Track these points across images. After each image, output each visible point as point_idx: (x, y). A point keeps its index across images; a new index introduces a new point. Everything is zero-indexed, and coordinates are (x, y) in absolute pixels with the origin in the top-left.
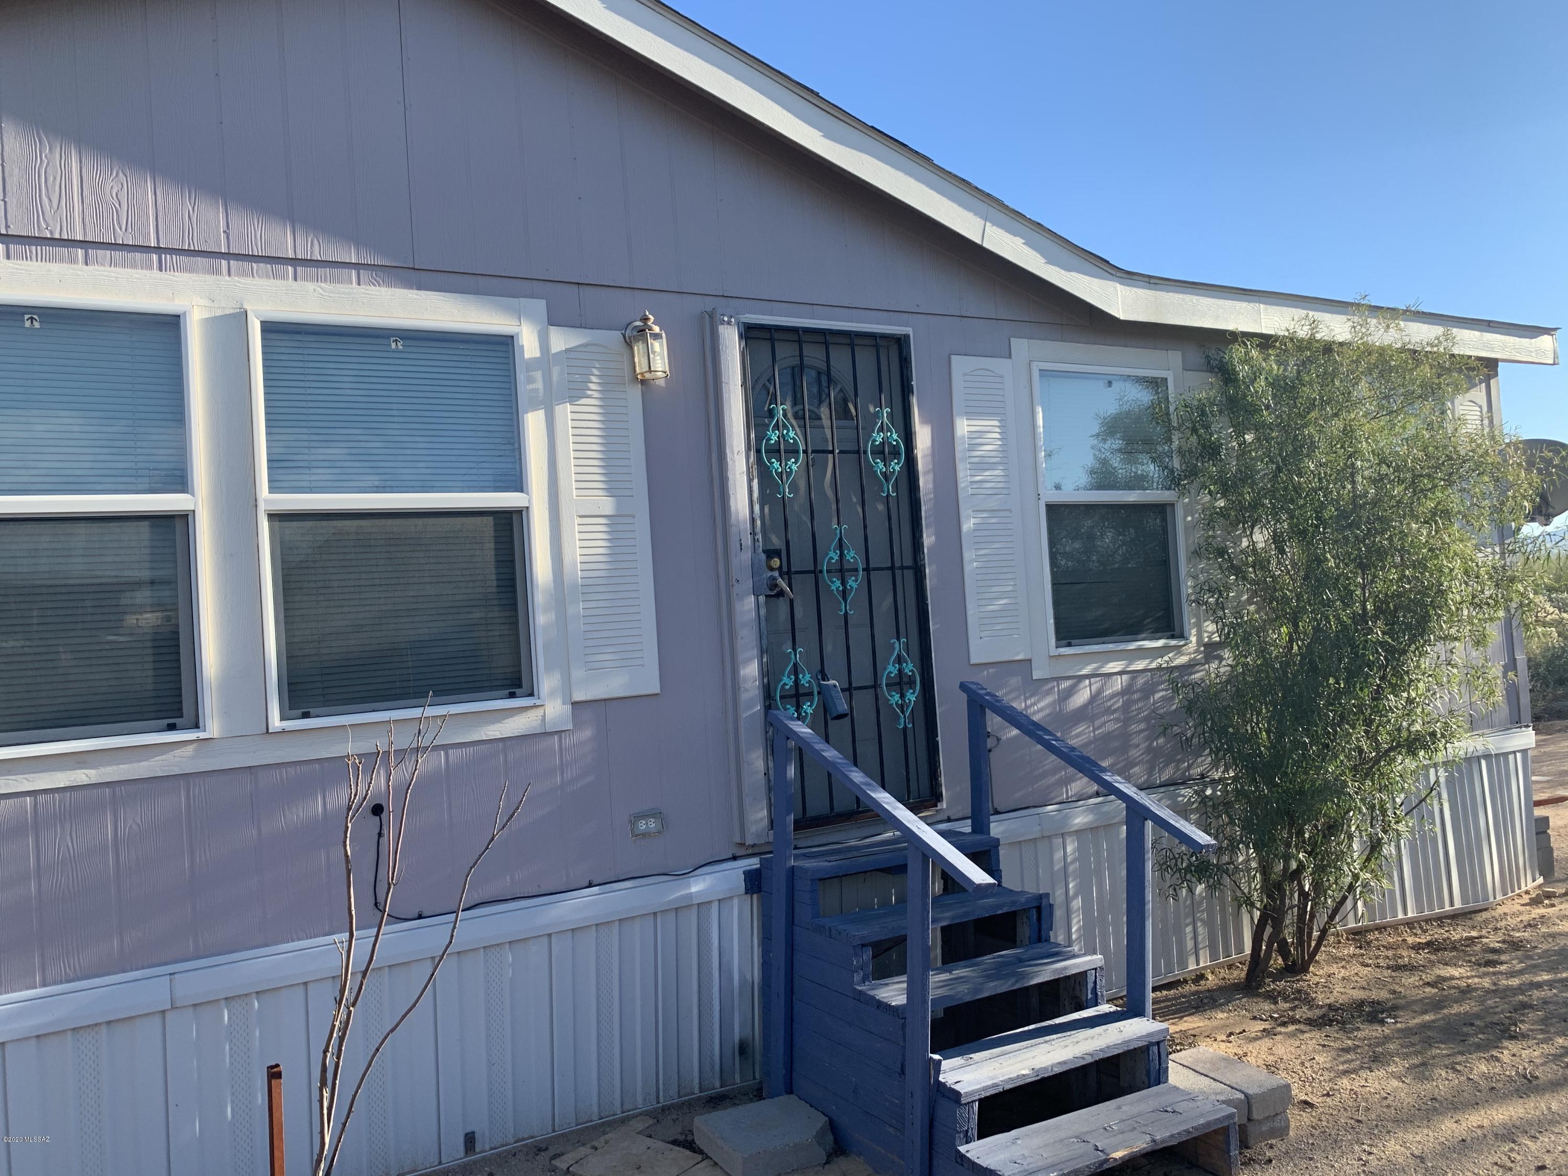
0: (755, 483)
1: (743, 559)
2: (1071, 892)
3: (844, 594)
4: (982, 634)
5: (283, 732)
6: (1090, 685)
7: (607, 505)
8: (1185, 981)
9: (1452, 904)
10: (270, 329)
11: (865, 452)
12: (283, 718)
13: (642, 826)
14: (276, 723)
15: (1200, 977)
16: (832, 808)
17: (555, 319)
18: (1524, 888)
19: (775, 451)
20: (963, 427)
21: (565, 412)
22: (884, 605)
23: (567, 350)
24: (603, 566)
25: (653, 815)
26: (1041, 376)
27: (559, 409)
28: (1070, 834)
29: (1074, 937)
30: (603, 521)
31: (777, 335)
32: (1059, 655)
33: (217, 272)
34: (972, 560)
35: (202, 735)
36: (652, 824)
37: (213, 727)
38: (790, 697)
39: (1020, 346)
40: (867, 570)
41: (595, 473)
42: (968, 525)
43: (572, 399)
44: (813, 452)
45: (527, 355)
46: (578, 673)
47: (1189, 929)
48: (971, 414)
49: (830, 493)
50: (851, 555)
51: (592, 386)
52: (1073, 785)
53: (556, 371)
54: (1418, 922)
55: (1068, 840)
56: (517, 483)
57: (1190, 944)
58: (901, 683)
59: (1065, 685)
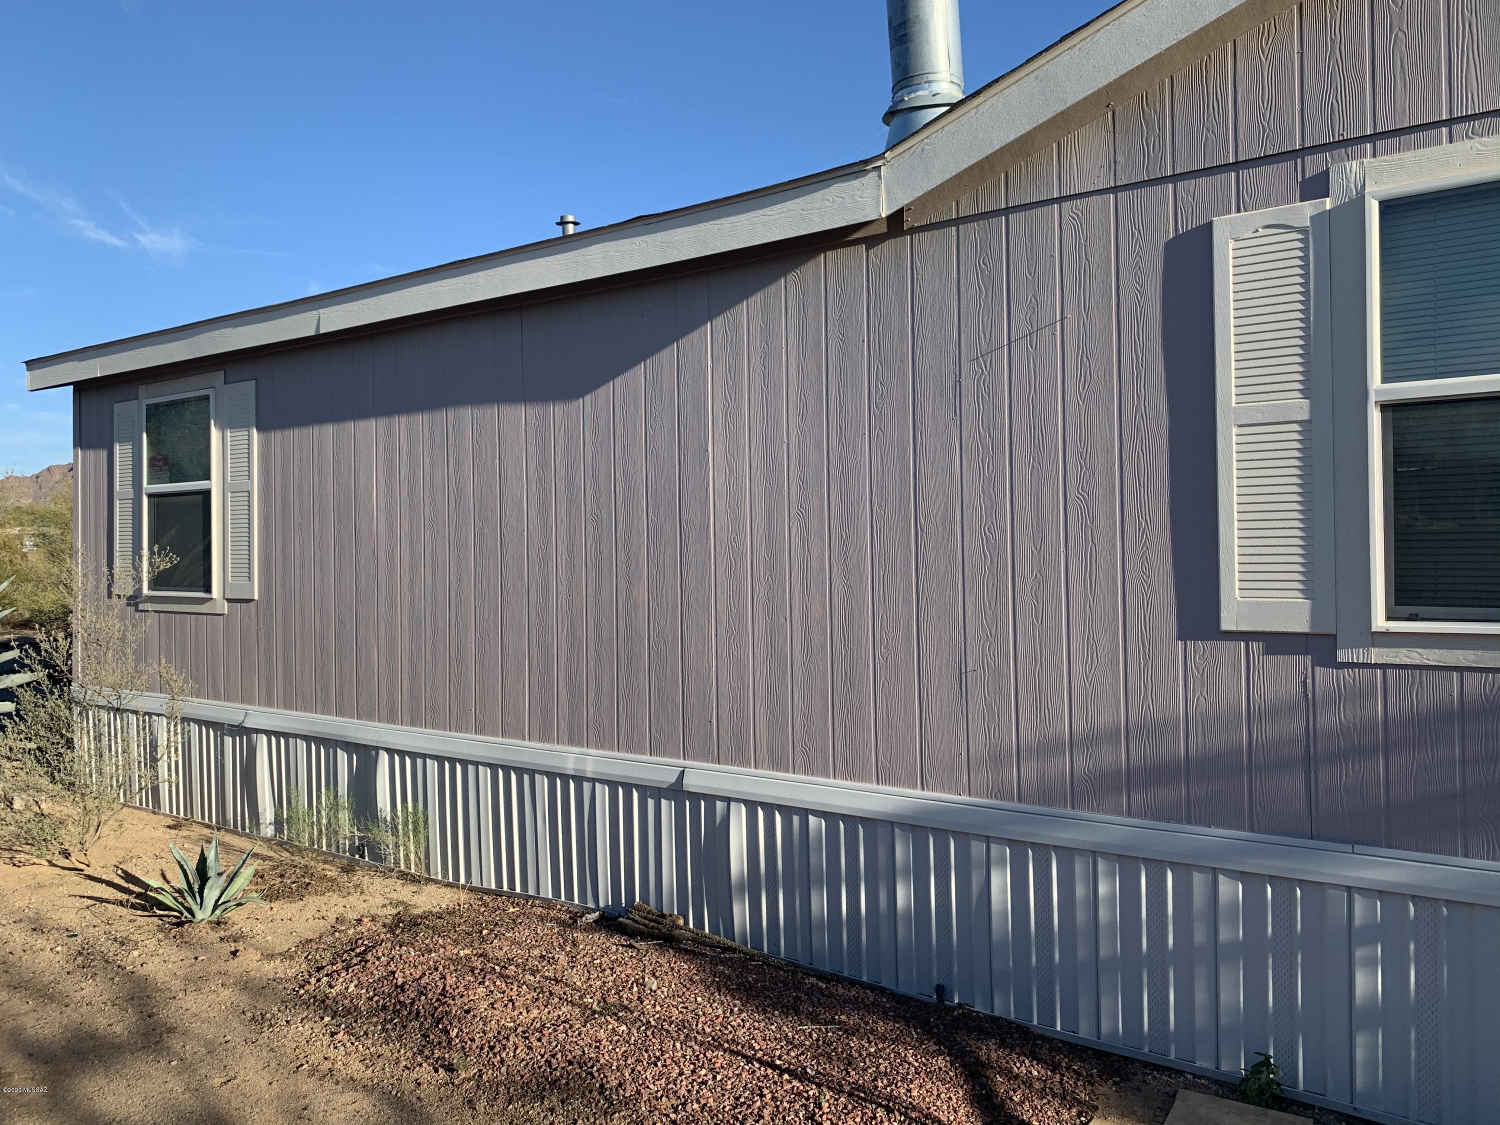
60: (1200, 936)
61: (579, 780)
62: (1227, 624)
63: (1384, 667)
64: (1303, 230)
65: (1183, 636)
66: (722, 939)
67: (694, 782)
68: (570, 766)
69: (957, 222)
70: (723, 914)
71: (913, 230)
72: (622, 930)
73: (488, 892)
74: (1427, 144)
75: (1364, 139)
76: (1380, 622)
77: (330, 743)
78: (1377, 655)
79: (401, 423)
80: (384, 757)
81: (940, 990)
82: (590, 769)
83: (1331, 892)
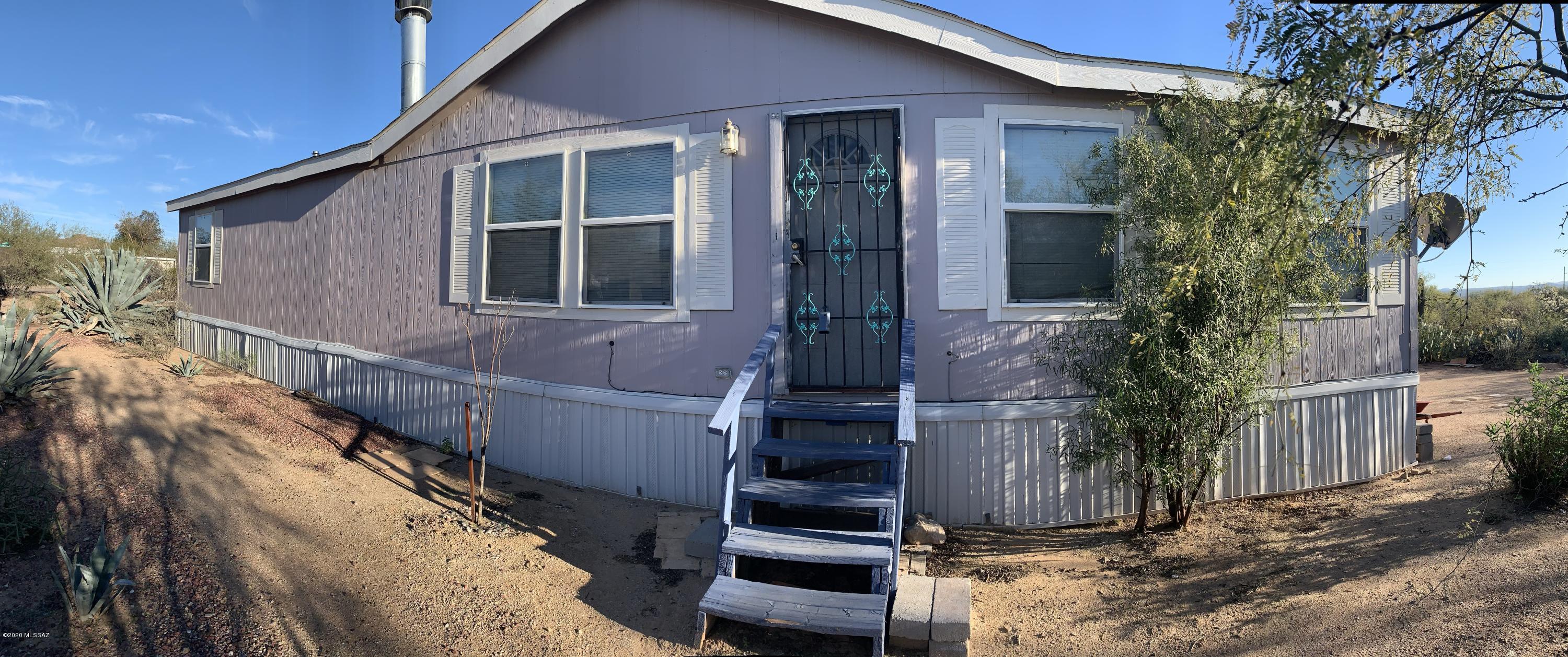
0: (788, 202)
1: (777, 245)
2: (1006, 458)
3: (842, 263)
4: (949, 292)
5: (581, 308)
6: (1036, 329)
7: (709, 217)
8: (1099, 525)
9: (1340, 479)
10: (588, 154)
11: (862, 182)
12: (583, 303)
13: (720, 373)
14: (580, 304)
15: (1112, 523)
16: (827, 383)
17: (693, 132)
18: (1400, 468)
19: (801, 185)
20: (941, 164)
21: (695, 174)
22: (870, 273)
23: (697, 145)
24: (705, 247)
25: (726, 369)
26: (1005, 128)
27: (691, 174)
28: (1008, 420)
29: (1006, 486)
30: (707, 225)
31: (807, 120)
32: (1008, 308)
33: (575, 135)
34: (943, 249)
35: (558, 306)
36: (725, 373)
37: (562, 305)
38: (804, 319)
39: (990, 109)
40: (859, 250)
41: (705, 202)
42: (942, 224)
43: (698, 168)
44: (827, 183)
45: (678, 151)
46: (693, 299)
47: (1106, 492)
48: (947, 157)
49: (837, 207)
50: (847, 241)
51: (707, 161)
52: (1016, 391)
53: (691, 156)
54: (1312, 492)
55: (1006, 425)
56: (670, 210)
57: (1106, 501)
58: (880, 317)
59: (1013, 327)
60: (438, 402)
61: (292, 348)
62: (450, 301)
63: (485, 315)
64: (473, 172)
65: (441, 304)
66: (324, 400)
67: (320, 348)
68: (290, 344)
69: (397, 162)
70: (325, 392)
71: (386, 165)
72: (298, 397)
73: (270, 382)
74: (502, 147)
75: (488, 143)
76: (484, 300)
77: (234, 331)
78: (483, 311)
79: (258, 225)
80: (248, 336)
81: (376, 419)
82: (295, 345)
83: (469, 386)
